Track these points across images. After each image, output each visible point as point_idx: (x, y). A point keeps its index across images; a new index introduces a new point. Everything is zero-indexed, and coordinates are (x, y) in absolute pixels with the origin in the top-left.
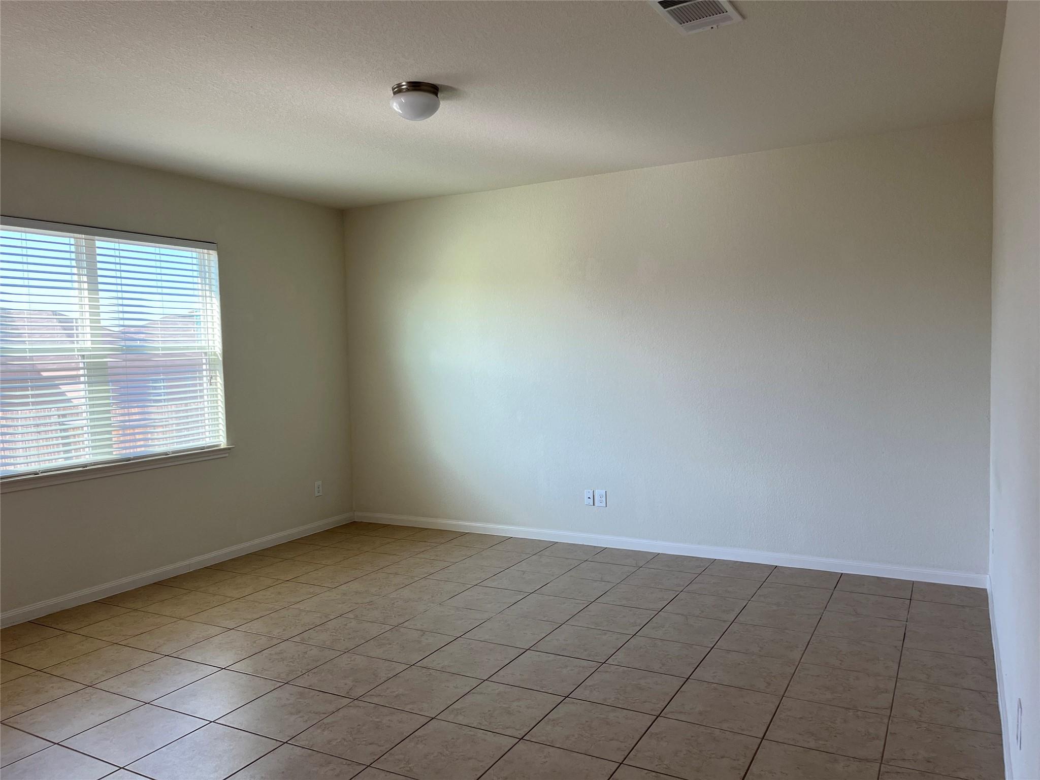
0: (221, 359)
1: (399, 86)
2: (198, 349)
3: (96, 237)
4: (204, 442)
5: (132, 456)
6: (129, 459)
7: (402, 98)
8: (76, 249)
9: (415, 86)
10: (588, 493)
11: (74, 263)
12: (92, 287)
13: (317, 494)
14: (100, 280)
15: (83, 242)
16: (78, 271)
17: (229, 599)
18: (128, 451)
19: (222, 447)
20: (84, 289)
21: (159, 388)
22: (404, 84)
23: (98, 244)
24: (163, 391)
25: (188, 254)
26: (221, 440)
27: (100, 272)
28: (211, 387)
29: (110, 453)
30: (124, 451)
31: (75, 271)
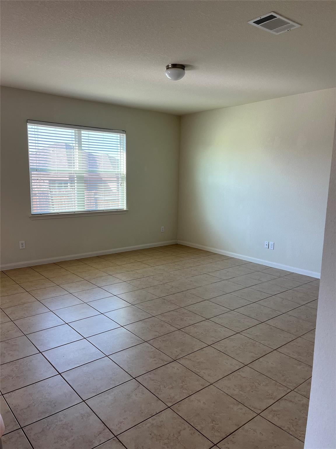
0: (125, 176)
1: (168, 66)
2: (117, 172)
3: (82, 130)
4: (118, 207)
5: (91, 210)
6: (90, 211)
7: (169, 71)
8: (75, 134)
9: (174, 66)
10: (266, 243)
11: (74, 139)
12: (80, 148)
13: (162, 231)
14: (83, 145)
15: (77, 132)
16: (75, 142)
17: (116, 265)
18: (90, 208)
19: (125, 210)
20: (77, 149)
21: (102, 186)
22: (170, 65)
23: (82, 132)
24: (103, 187)
25: (115, 135)
26: (124, 207)
27: (83, 143)
28: (121, 187)
29: (84, 208)
30: (89, 208)
31: (74, 142)
